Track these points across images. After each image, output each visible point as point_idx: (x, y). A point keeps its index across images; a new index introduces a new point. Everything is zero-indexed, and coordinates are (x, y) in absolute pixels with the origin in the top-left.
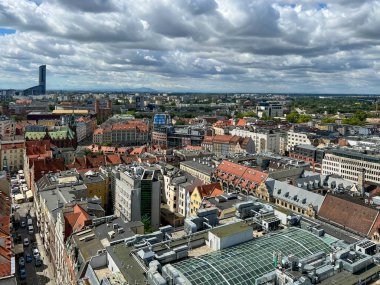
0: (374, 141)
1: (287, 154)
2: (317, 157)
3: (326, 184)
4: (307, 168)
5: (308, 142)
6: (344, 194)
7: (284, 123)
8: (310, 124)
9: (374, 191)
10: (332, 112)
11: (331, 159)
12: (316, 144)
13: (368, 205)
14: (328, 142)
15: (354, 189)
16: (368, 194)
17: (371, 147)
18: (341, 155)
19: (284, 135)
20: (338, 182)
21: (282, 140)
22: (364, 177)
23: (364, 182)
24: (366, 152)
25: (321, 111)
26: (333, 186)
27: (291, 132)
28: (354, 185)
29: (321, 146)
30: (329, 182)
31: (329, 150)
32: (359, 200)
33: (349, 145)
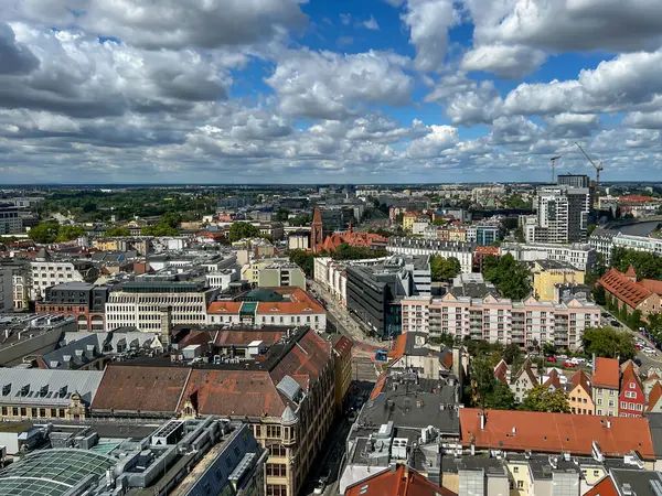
0: (190, 258)
1: (31, 307)
2: (94, 301)
3: (107, 347)
4: (74, 327)
5: (77, 277)
6: (140, 357)
7: (22, 246)
8: (81, 242)
9: (187, 338)
10: (125, 215)
11: (122, 300)
12: (91, 278)
13: (178, 364)
14: (114, 271)
15: (156, 344)
16: (176, 346)
17: (185, 268)
18: (137, 290)
19: (24, 271)
20: (129, 338)
21: (18, 282)
22: (170, 318)
23: (171, 328)
24: (177, 278)
25: (105, 216)
26: (121, 348)
27: (39, 263)
28: (153, 336)
29: (102, 280)
30: (114, 343)
31: (117, 285)
32: (162, 359)
33: (152, 271)
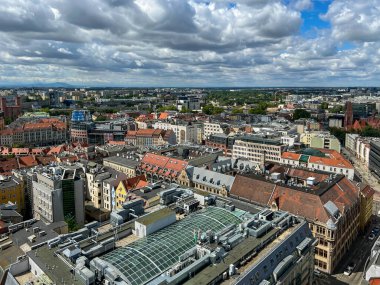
0: (273, 127)
1: (204, 142)
2: (229, 143)
3: (236, 166)
4: (221, 154)
5: (221, 131)
6: (250, 173)
7: (201, 115)
8: (222, 114)
9: (273, 169)
10: (240, 103)
11: (241, 144)
12: (227, 132)
13: (268, 181)
14: (237, 130)
15: (257, 169)
16: (268, 172)
17: (270, 132)
18: (248, 141)
19: (202, 126)
20: (245, 164)
21: (199, 131)
22: (265, 157)
23: (265, 162)
24: (267, 137)
25: (231, 103)
26: (242, 168)
27: (207, 123)
28: (257, 165)
29: (232, 134)
30: (238, 164)
31: (238, 137)
32: (261, 177)
33: (254, 132)
